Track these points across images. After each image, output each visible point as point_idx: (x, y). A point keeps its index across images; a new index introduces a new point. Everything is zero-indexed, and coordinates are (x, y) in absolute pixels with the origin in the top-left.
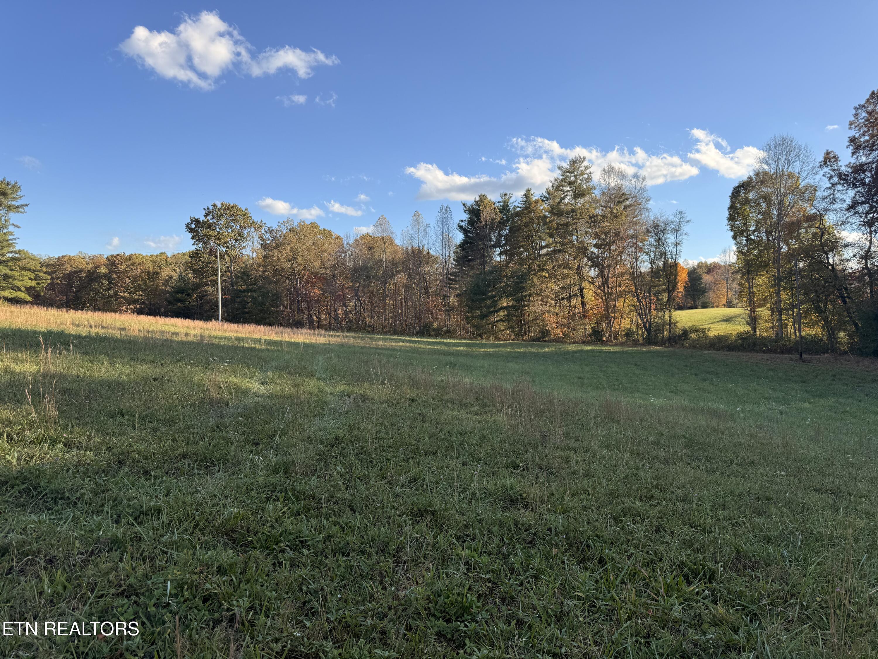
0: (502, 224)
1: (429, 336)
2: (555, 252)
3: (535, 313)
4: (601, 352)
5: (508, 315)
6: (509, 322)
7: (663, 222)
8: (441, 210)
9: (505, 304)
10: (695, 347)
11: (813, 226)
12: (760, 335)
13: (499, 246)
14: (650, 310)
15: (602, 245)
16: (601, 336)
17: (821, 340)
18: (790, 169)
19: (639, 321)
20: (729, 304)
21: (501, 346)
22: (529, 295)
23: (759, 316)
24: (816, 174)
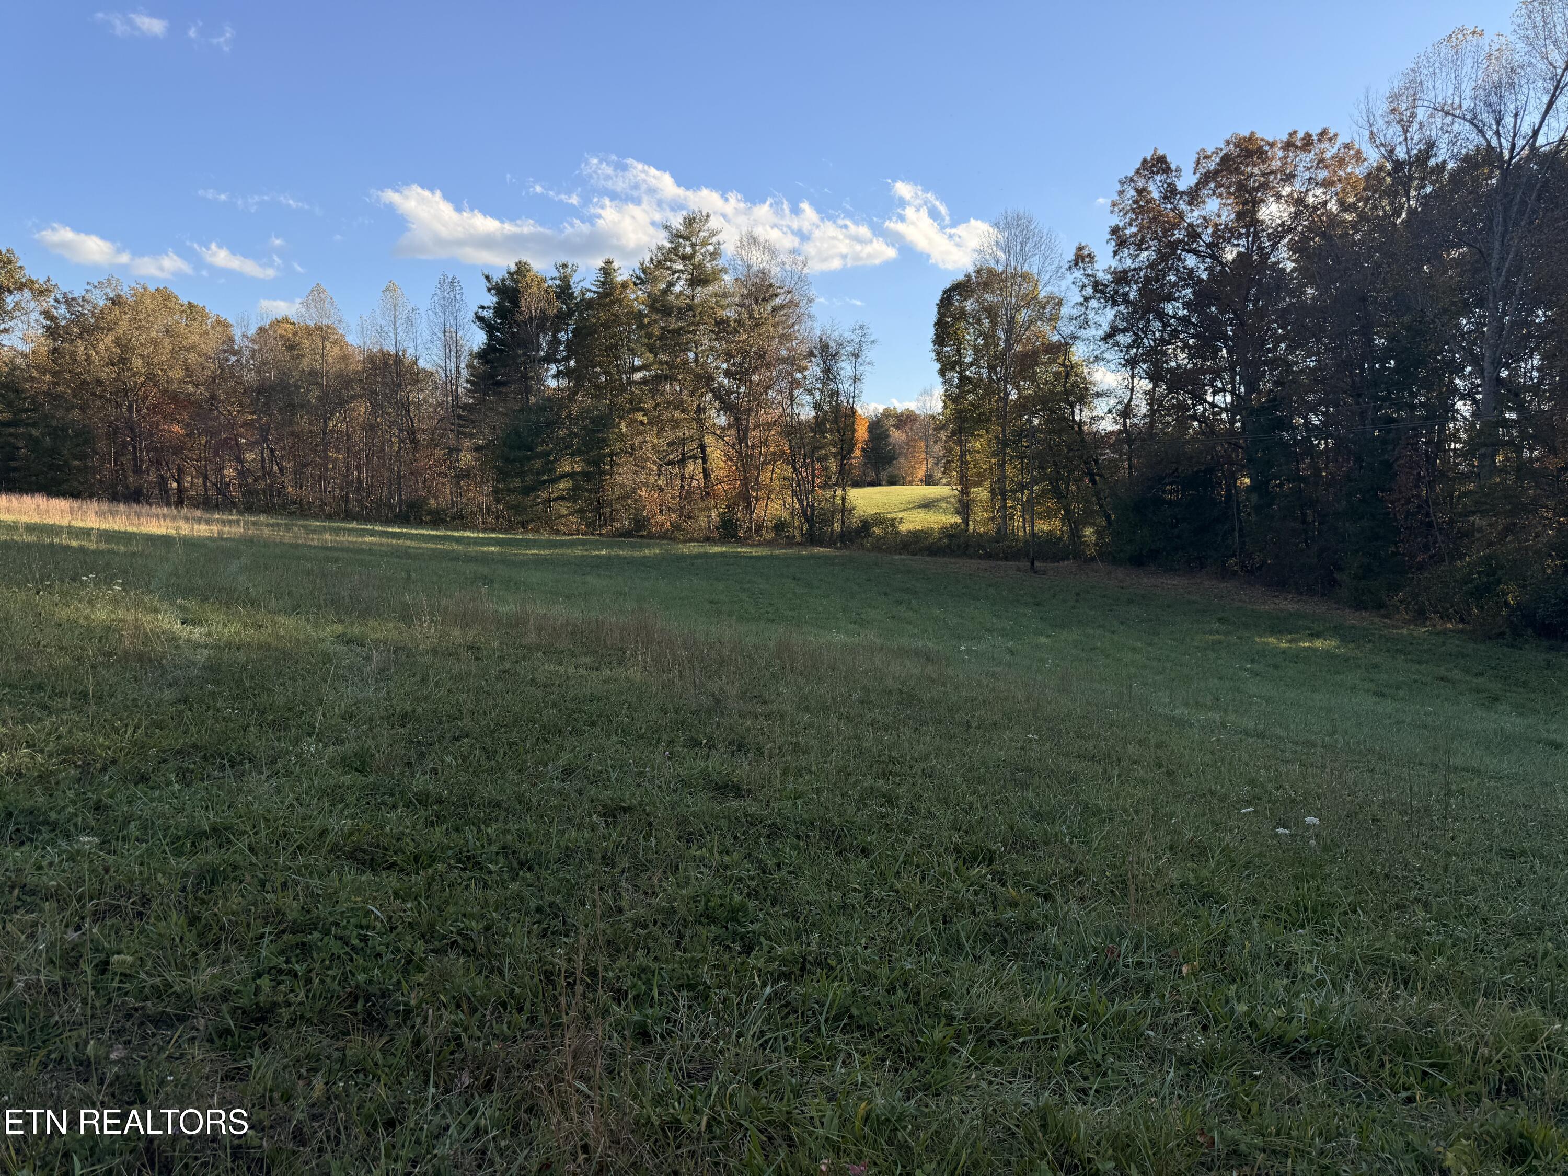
0: (561, 319)
1: (421, 523)
2: (658, 379)
3: (623, 486)
4: (737, 556)
5: (575, 489)
6: (575, 502)
7: (835, 341)
8: (442, 284)
9: (567, 469)
10: (879, 549)
11: (1054, 361)
12: (974, 530)
13: (557, 361)
14: (813, 487)
15: (737, 373)
16: (736, 530)
17: (1060, 539)
18: (1026, 268)
19: (797, 505)
20: (929, 480)
21: (562, 544)
22: (614, 454)
23: (974, 500)
24: (1062, 278)
